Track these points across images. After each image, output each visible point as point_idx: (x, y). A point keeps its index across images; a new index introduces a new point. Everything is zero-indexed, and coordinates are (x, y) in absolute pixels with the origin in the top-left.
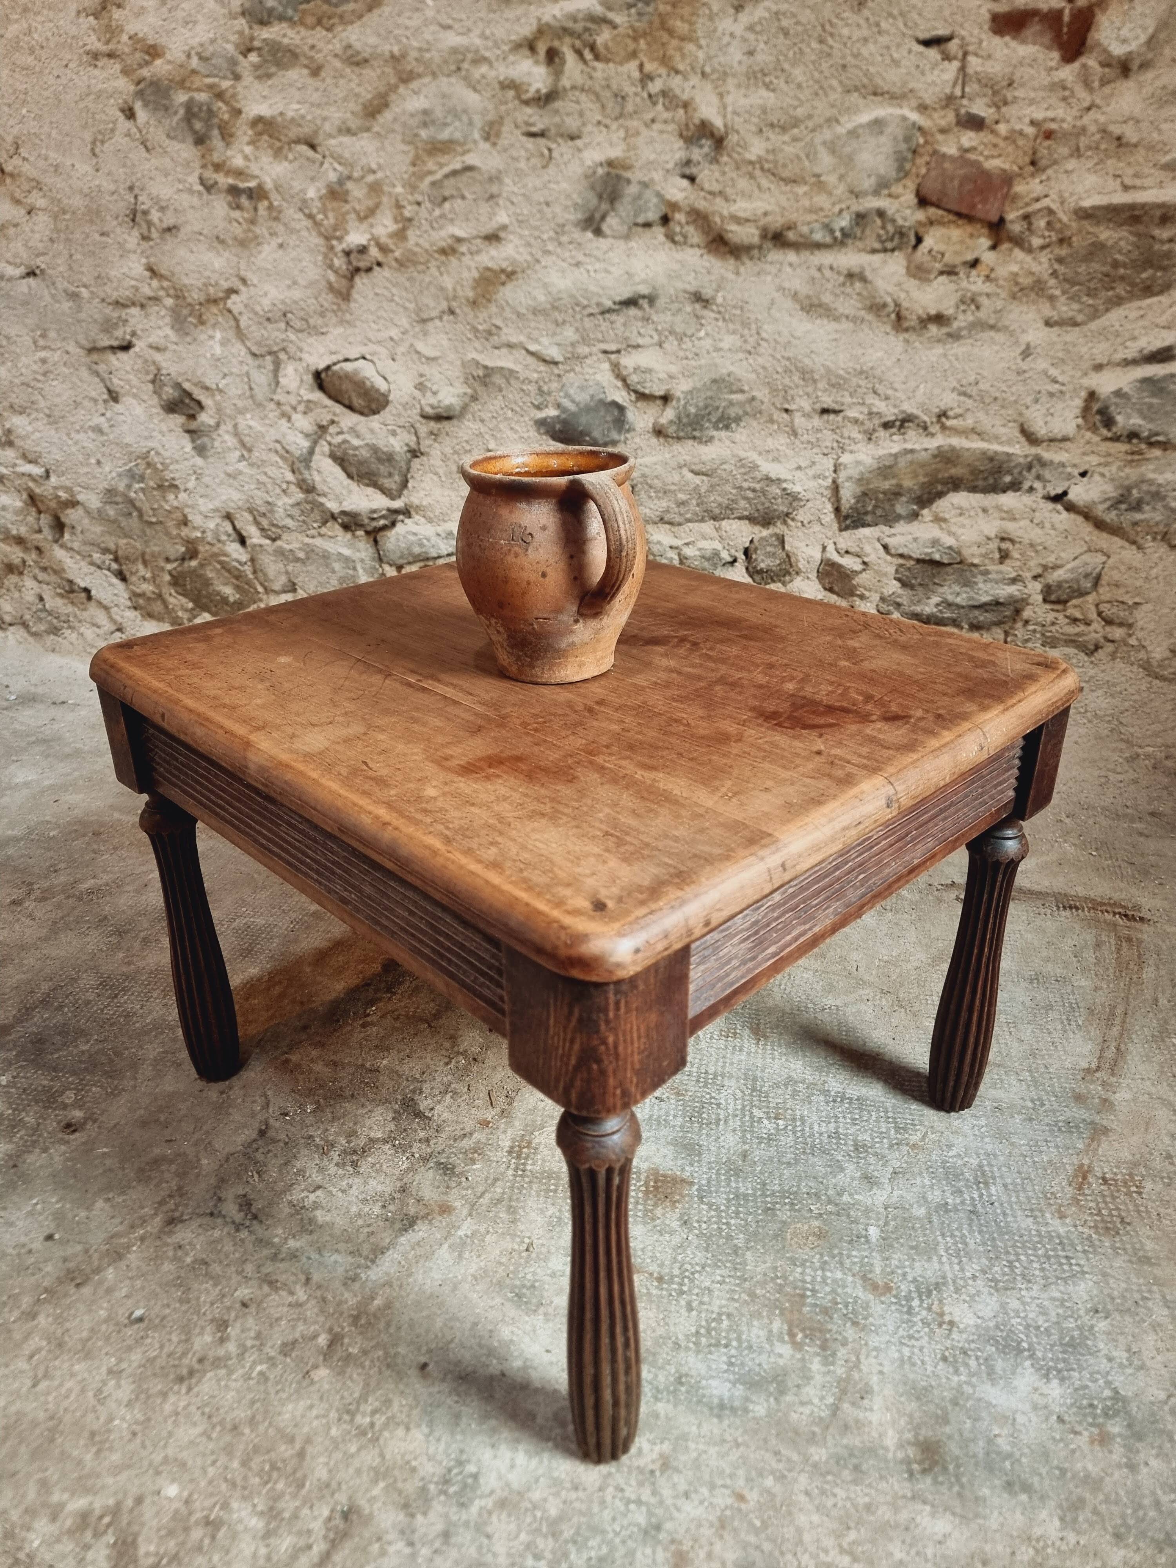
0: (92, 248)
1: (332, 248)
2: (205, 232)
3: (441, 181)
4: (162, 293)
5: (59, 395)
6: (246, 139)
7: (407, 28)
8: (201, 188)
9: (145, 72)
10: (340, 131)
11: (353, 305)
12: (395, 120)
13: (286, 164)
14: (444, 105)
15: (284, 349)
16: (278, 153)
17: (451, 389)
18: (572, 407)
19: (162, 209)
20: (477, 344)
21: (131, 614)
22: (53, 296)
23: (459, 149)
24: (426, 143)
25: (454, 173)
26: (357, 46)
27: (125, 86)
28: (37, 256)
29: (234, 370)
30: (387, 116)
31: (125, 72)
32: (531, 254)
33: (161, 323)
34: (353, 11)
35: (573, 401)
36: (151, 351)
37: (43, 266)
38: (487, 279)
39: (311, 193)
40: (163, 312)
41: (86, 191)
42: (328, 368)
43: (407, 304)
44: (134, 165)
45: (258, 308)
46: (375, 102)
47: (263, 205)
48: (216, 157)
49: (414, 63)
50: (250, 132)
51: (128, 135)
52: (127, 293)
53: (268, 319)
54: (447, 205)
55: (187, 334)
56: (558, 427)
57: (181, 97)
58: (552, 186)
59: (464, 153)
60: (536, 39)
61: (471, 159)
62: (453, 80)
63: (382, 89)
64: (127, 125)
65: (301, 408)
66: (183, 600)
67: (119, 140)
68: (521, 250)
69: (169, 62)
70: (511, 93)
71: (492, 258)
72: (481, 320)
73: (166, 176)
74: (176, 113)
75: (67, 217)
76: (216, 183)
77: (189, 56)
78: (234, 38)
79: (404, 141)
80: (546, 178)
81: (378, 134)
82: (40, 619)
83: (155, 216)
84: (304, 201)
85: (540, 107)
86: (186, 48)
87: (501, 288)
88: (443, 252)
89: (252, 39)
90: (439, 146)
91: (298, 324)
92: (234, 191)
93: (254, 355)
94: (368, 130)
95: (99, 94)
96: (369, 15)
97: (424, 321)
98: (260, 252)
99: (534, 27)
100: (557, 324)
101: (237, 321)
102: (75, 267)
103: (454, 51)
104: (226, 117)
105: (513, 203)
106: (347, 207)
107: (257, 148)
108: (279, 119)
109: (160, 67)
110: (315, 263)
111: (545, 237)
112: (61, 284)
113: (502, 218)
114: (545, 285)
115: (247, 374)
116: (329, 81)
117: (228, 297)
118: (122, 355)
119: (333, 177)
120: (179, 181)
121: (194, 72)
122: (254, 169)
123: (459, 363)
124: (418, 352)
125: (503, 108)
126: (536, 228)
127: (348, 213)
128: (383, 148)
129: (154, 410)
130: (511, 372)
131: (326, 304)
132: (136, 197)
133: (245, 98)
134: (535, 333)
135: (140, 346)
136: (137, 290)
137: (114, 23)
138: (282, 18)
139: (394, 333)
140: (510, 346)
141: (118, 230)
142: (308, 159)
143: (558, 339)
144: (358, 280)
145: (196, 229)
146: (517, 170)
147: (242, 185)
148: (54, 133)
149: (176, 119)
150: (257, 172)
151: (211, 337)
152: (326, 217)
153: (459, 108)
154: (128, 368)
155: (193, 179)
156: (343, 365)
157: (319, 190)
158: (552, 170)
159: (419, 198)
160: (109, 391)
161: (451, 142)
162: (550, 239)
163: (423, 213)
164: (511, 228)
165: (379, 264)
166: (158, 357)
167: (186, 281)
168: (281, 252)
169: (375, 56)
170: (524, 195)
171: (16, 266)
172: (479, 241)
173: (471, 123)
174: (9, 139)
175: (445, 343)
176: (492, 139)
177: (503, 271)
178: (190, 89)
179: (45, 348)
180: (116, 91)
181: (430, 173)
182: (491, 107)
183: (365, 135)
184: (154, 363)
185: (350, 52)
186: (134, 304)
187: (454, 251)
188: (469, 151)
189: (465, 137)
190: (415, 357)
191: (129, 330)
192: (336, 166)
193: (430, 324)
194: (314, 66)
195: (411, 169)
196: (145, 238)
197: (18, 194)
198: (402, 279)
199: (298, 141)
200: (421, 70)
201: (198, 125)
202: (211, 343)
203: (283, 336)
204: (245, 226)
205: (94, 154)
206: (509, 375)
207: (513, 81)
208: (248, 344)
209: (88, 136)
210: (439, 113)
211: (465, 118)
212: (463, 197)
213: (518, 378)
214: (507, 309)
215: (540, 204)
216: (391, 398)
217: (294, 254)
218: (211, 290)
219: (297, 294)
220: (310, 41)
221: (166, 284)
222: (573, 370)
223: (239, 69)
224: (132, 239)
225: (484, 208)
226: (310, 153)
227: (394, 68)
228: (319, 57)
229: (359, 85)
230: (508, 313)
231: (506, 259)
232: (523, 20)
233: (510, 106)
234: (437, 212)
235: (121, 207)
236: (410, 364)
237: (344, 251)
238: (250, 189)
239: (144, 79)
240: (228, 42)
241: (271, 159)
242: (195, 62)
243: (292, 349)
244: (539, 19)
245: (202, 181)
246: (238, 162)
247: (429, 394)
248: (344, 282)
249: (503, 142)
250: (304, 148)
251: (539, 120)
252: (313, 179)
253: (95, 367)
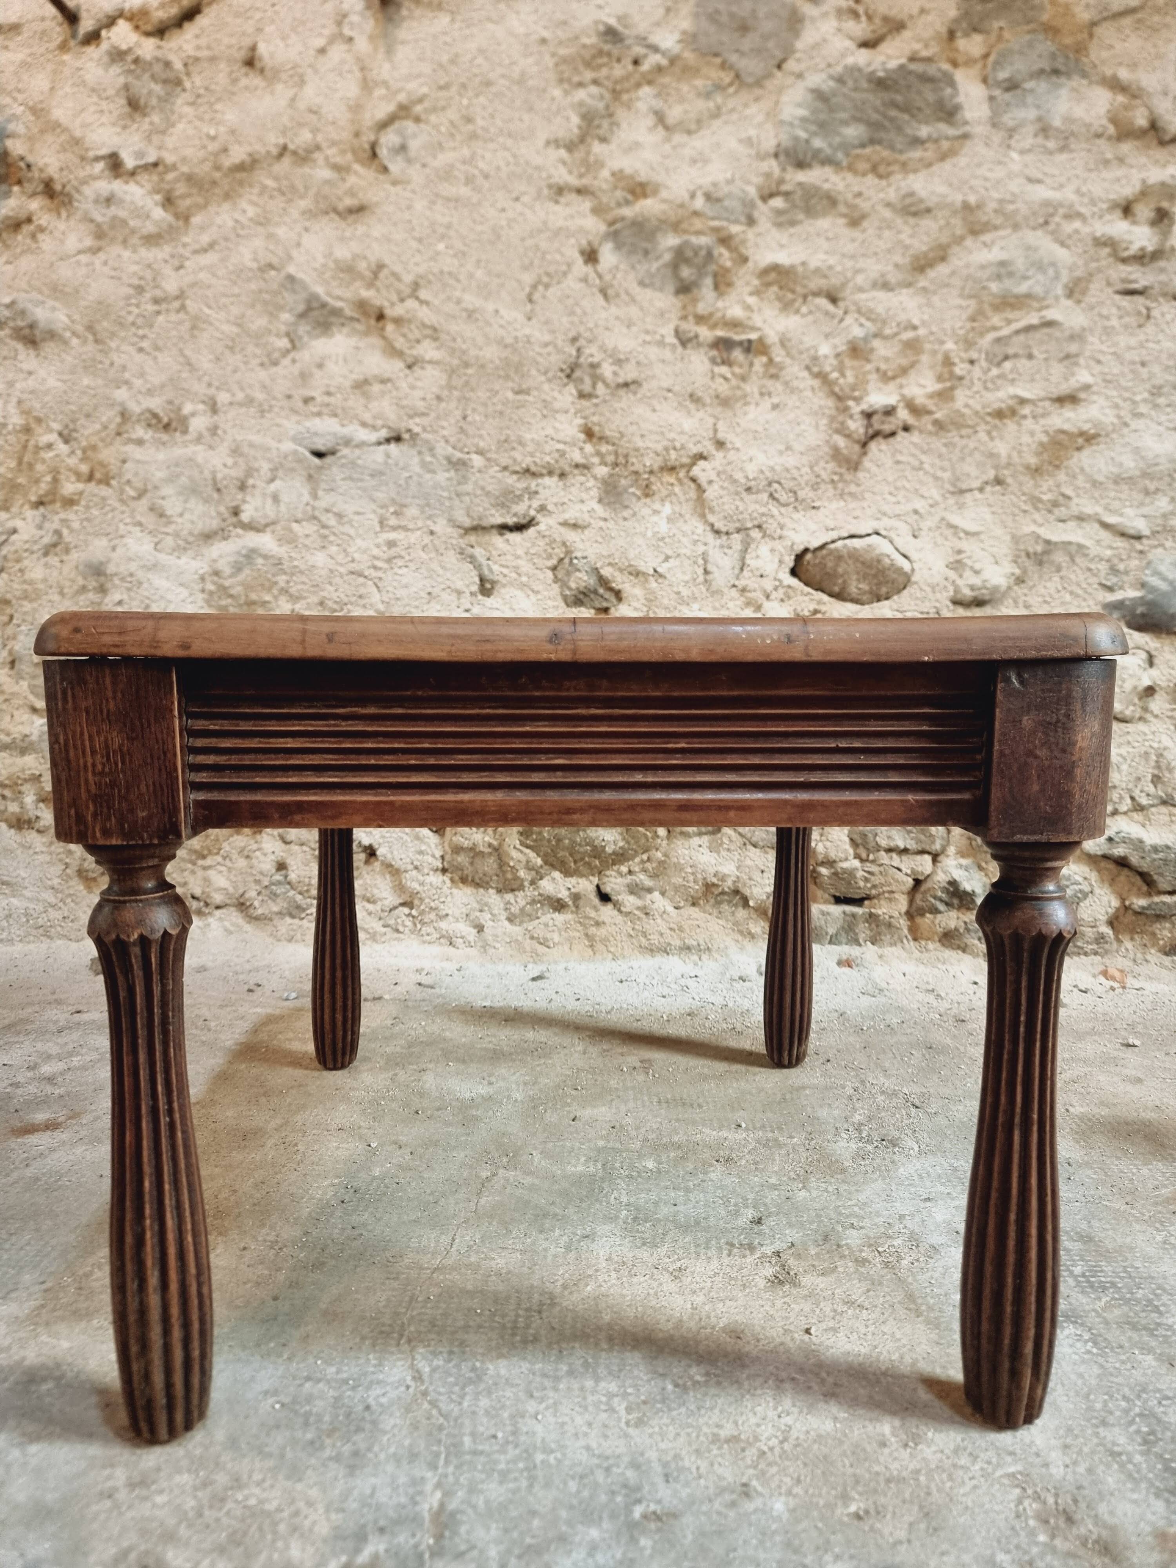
0: (499, 407)
1: (846, 409)
2: (677, 388)
3: (1009, 337)
4: (596, 460)
5: (406, 586)
6: (749, 289)
7: (986, 179)
8: (675, 341)
9: (627, 212)
10: (875, 285)
11: (861, 475)
12: (953, 273)
13: (797, 318)
14: (1026, 257)
15: (759, 527)
16: (786, 307)
17: (996, 567)
18: (1163, 586)
19: (619, 362)
20: (1037, 516)
21: (437, 879)
22: (424, 465)
23: (1036, 305)
24: (994, 295)
25: (1029, 329)
26: (923, 194)
27: (594, 226)
28: (411, 417)
29: (683, 551)
30: (942, 269)
31: (597, 211)
32: (1119, 417)
33: (584, 496)
34: (921, 160)
35: (1164, 579)
36: (562, 530)
37: (416, 429)
38: (1059, 443)
39: (825, 349)
40: (591, 483)
41: (509, 340)
42: (822, 547)
43: (939, 474)
44: (585, 313)
45: (739, 476)
46: (931, 255)
47: (760, 362)
48: (702, 308)
49: (992, 215)
50: (756, 282)
51: (585, 280)
52: (548, 458)
53: (748, 489)
54: (1008, 365)
55: (626, 507)
56: (1139, 610)
57: (671, 241)
58: (1151, 345)
59: (1040, 310)
60: (1136, 200)
61: (1051, 314)
62: (1039, 233)
63: (944, 240)
64: (589, 269)
65: (780, 593)
66: (532, 854)
67: (572, 284)
68: (1107, 411)
69: (664, 201)
70: (1107, 250)
71: (1068, 420)
72: (1044, 488)
73: (628, 327)
74: (658, 258)
75: (470, 371)
76: (697, 336)
77: (693, 196)
78: (758, 180)
79: (961, 296)
80: (1142, 337)
81: (924, 289)
82: (274, 896)
83: (607, 370)
84: (815, 359)
85: (1143, 265)
86: (692, 187)
87: (1076, 454)
88: (999, 414)
89: (781, 181)
90: (1012, 300)
91: (783, 497)
92: (724, 345)
93: (717, 532)
94: (909, 285)
95: (557, 232)
96: (941, 164)
97: (962, 492)
98: (745, 414)
99: (1138, 188)
100: (1147, 493)
101: (700, 490)
102: (471, 430)
103: (1047, 203)
104: (728, 264)
105: (1099, 362)
106: (869, 367)
107: (762, 299)
108: (800, 269)
109: (648, 206)
110: (817, 426)
111: (1138, 398)
112: (442, 449)
113: (1083, 376)
114: (1137, 451)
115: (705, 556)
116: (870, 231)
117: (694, 464)
118: (514, 537)
119: (858, 332)
120: (647, 332)
121: (696, 213)
122: (757, 320)
123: (1008, 538)
124: (955, 527)
125: (1094, 265)
126: (1126, 389)
127: (869, 372)
128: (929, 304)
129: (550, 603)
130: (1080, 546)
131: (824, 475)
132: (579, 350)
133: (757, 245)
134: (1116, 504)
135: (545, 523)
136: (562, 454)
137: (592, 158)
138: (827, 161)
139: (920, 505)
140: (1081, 518)
141: (546, 387)
142: (827, 313)
143: (1145, 510)
144: (873, 446)
145: (665, 385)
146: (1105, 328)
147: (737, 338)
148: (479, 274)
149: (655, 266)
150: (759, 323)
151: (656, 512)
152: (843, 375)
153: (1046, 261)
154: (520, 552)
155: (667, 332)
156: (847, 541)
157: (835, 347)
158: (1150, 329)
159: (974, 355)
160: (482, 580)
161: (1028, 296)
162: (1145, 401)
163: (977, 371)
164: (1095, 389)
165: (906, 429)
166: (571, 536)
167: (640, 444)
168: (775, 414)
169: (941, 206)
170: (1114, 354)
171: (374, 428)
172: (1047, 404)
173: (1057, 277)
174: (408, 278)
175: (988, 517)
176: (1077, 295)
177: (1082, 434)
178: (685, 232)
179: (394, 529)
180: (581, 230)
181: (995, 328)
182: (1080, 263)
183: (904, 291)
184: (564, 544)
185: (908, 201)
186: (550, 473)
187: (1013, 412)
188: (1047, 307)
189: (1047, 292)
190: (949, 532)
191: (536, 504)
192: (863, 320)
193: (968, 495)
194: (856, 215)
195: (969, 325)
196: (582, 395)
197: (400, 343)
198: (937, 444)
199: (816, 294)
200: (998, 221)
201: (686, 272)
202: (655, 519)
203: (763, 510)
204: (734, 382)
205: (530, 301)
206: (1075, 551)
207: (1111, 238)
208: (711, 518)
209: (528, 278)
210: (1020, 264)
211: (1051, 272)
212: (1030, 357)
213: (1086, 555)
214: (1081, 478)
215: (1133, 363)
216: (913, 579)
217: (792, 416)
218: (673, 455)
219: (791, 461)
220: (856, 189)
221: (604, 448)
222: (1162, 545)
223: (756, 214)
224: (566, 397)
225: (1057, 370)
226: (830, 307)
227: (964, 219)
228: (865, 206)
229: (912, 236)
230: (1081, 481)
231: (1086, 422)
232: (1124, 182)
233: (1104, 263)
234: (995, 371)
235: (556, 360)
236: (940, 540)
237: (863, 412)
238: (750, 341)
239: (623, 219)
240: (749, 183)
241: (776, 312)
242: (699, 203)
243: (771, 526)
244: (1144, 181)
245: (677, 333)
246: (736, 312)
247: (968, 573)
248: (857, 448)
249: (1090, 299)
250: (823, 302)
251: (1141, 277)
252: (827, 336)
253: (470, 550)
